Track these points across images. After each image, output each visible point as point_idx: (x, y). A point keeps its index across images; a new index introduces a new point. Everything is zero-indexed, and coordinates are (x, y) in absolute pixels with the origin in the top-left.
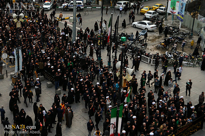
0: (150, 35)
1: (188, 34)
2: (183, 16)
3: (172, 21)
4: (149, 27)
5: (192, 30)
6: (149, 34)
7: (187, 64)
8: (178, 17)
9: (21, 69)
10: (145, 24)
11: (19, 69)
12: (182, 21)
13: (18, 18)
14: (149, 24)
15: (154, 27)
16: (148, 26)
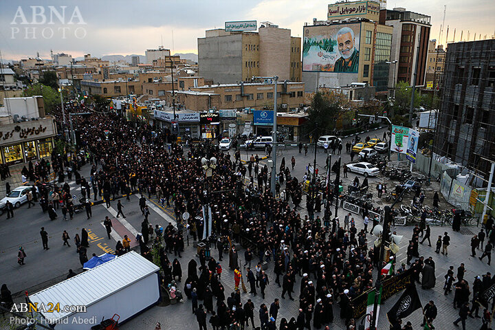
0: (372, 182)
1: (425, 180)
2: (414, 155)
3: (398, 163)
4: (370, 171)
5: (430, 174)
6: (370, 181)
7: (433, 222)
8: (407, 157)
9: (210, 235)
10: (364, 167)
11: (207, 235)
12: (414, 162)
13: (209, 163)
14: (369, 167)
15: (377, 171)
16: (367, 170)
